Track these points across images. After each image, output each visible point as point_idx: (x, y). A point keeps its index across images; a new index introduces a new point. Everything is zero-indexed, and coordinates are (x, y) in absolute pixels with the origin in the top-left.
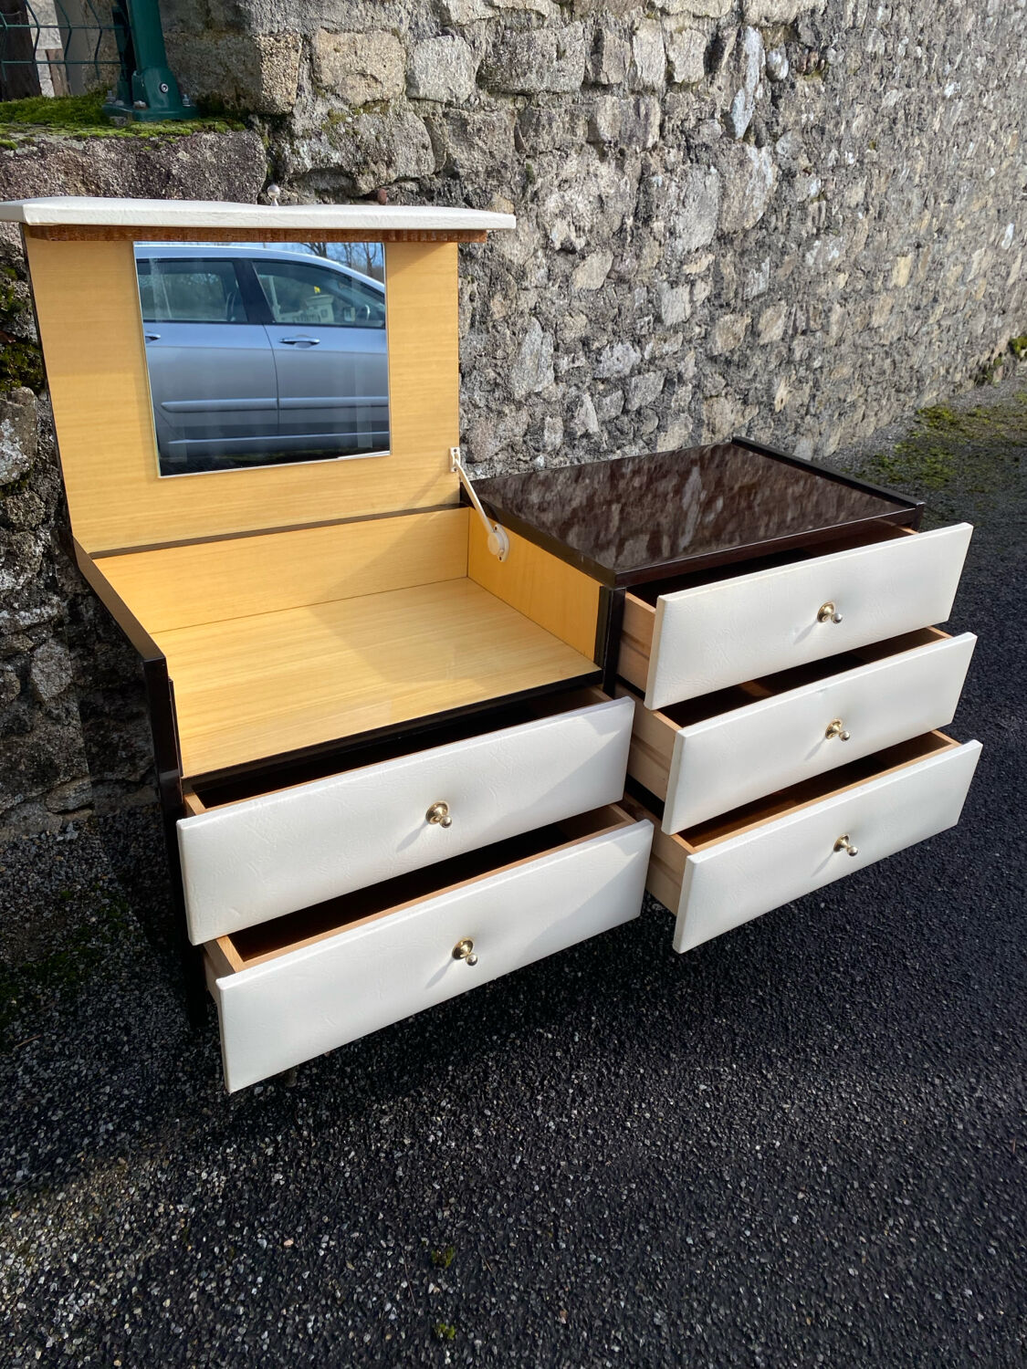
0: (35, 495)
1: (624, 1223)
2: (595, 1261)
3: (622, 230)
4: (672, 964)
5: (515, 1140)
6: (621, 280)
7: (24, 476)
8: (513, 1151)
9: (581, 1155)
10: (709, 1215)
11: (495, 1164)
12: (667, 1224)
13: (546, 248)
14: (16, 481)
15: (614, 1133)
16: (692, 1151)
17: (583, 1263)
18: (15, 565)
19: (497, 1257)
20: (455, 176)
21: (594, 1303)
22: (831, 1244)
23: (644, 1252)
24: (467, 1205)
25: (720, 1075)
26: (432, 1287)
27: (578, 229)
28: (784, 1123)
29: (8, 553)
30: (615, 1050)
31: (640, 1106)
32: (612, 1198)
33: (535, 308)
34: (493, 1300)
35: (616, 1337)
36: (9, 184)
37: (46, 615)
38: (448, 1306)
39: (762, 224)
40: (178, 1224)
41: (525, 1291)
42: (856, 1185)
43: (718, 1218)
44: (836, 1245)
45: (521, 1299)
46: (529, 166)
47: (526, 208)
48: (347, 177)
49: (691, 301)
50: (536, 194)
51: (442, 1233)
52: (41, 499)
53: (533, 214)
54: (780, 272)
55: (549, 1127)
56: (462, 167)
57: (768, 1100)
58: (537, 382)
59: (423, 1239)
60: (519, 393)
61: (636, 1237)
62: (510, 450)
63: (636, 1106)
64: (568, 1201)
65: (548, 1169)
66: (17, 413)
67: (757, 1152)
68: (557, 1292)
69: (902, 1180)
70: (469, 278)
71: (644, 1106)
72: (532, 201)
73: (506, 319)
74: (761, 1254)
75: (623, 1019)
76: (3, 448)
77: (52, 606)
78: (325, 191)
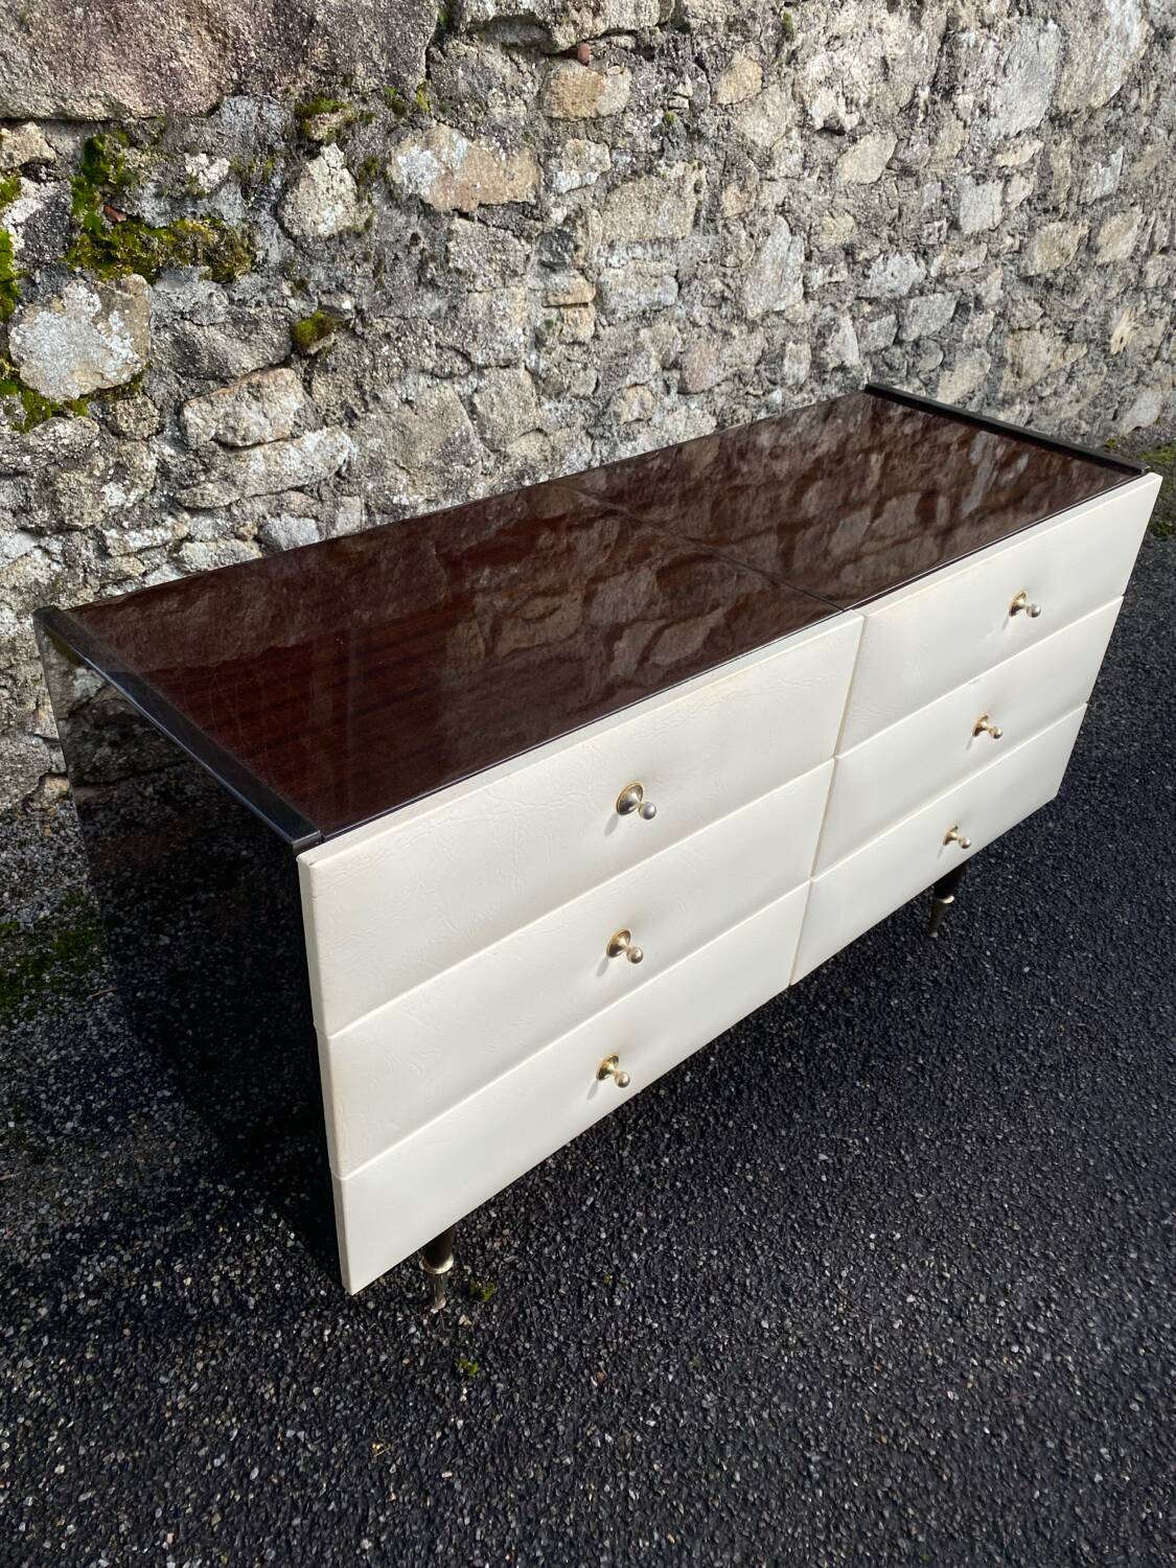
0: (149, 401)
1: (693, 1292)
2: (651, 1326)
3: (912, 105)
4: (821, 1012)
5: (592, 1179)
6: (906, 171)
7: (136, 378)
8: (586, 1189)
9: (663, 1208)
10: (795, 1300)
11: (563, 1201)
12: (743, 1301)
13: (803, 127)
14: (127, 384)
15: (706, 1190)
16: (792, 1227)
17: (636, 1326)
18: (125, 479)
19: (542, 1301)
20: (685, 28)
21: (639, 1370)
22: (934, 1359)
23: (708, 1326)
24: (521, 1240)
25: (848, 1147)
26: (463, 1319)
27: (849, 102)
28: (912, 1214)
29: (117, 464)
30: (729, 1099)
31: (744, 1166)
32: (686, 1261)
33: (783, 205)
34: (527, 1345)
35: (653, 1411)
36: (119, 30)
37: (159, 538)
38: (477, 1341)
39: (1118, 101)
40: (214, 1204)
41: (565, 1343)
42: (982, 1298)
43: (804, 1305)
44: (940, 1361)
45: (558, 1350)
46: (787, 17)
47: (779, 73)
48: (541, 27)
49: (1004, 203)
50: (793, 54)
51: (488, 1264)
52: (155, 405)
53: (788, 81)
54: (1138, 167)
55: (632, 1172)
56: (695, 17)
57: (899, 1185)
58: (779, 299)
59: (465, 1267)
60: (754, 311)
61: (703, 1309)
62: (736, 380)
63: (739, 1165)
64: (635, 1255)
65: (622, 1217)
66: (128, 304)
67: (871, 1240)
68: (599, 1351)
69: (1041, 1304)
70: (696, 163)
71: (748, 1166)
72: (788, 63)
73: (741, 217)
74: (846, 1354)
75: (747, 1065)
76: (112, 345)
77: (166, 528)
78: (514, 46)
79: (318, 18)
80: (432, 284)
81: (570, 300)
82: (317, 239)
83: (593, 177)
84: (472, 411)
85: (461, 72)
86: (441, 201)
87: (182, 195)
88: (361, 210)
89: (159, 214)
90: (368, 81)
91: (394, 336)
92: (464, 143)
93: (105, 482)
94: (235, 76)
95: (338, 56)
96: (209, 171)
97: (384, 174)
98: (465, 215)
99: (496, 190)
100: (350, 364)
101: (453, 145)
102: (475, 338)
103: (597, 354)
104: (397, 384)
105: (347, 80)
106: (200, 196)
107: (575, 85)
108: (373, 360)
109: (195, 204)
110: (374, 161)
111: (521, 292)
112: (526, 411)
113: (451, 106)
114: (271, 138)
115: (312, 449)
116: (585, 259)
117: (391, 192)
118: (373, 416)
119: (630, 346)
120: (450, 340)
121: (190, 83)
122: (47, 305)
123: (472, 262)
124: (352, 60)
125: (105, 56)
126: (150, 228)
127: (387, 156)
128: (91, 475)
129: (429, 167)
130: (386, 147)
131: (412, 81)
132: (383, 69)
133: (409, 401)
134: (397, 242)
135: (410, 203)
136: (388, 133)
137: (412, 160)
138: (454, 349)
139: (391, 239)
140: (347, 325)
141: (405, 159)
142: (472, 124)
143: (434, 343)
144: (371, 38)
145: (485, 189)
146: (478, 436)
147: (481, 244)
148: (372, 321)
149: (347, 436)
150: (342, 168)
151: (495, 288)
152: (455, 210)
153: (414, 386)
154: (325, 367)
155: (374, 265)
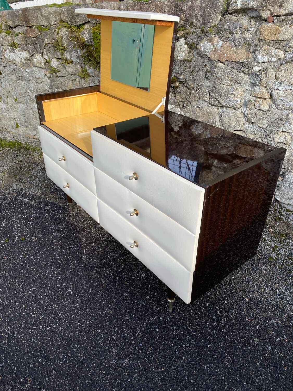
26: (17, 238)
38: (12, 240)
48: (257, 11)
78: (253, 17)
79: (183, 8)
80: (207, 78)
81: (259, 96)
82: (178, 60)
83: (274, 60)
84: (221, 118)
85: (228, 23)
86: (213, 57)
88: (189, 56)
90: (197, 24)
91: (195, 89)
92: (222, 42)
95: (187, 17)
97: (196, 47)
98: (222, 62)
99: (232, 57)
100: (184, 93)
101: (218, 43)
102: (220, 97)
103: (270, 116)
104: (197, 102)
105: (192, 23)
107: (268, 29)
108: (190, 93)
110: (193, 44)
111: (241, 89)
112: (237, 124)
113: (219, 32)
116: (266, 84)
117: (198, 52)
118: (188, 107)
119: (284, 118)
120: (215, 95)
123: (221, 76)
124: (192, 19)
127: (198, 43)
129: (209, 47)
130: (198, 41)
131: (209, 25)
132: (201, 21)
133: (199, 107)
134: (200, 65)
135: (204, 56)
136: (199, 37)
137: (205, 45)
138: (215, 98)
139: (199, 64)
140: (181, 82)
141: (203, 45)
142: (225, 38)
143: (208, 95)
144: (198, 13)
145: (228, 56)
146: (222, 125)
147: (225, 71)
148: (189, 83)
149: (179, 109)
150: (185, 44)
151: (231, 85)
152: (218, 60)
153: (202, 104)
154: (177, 91)
155: (192, 70)
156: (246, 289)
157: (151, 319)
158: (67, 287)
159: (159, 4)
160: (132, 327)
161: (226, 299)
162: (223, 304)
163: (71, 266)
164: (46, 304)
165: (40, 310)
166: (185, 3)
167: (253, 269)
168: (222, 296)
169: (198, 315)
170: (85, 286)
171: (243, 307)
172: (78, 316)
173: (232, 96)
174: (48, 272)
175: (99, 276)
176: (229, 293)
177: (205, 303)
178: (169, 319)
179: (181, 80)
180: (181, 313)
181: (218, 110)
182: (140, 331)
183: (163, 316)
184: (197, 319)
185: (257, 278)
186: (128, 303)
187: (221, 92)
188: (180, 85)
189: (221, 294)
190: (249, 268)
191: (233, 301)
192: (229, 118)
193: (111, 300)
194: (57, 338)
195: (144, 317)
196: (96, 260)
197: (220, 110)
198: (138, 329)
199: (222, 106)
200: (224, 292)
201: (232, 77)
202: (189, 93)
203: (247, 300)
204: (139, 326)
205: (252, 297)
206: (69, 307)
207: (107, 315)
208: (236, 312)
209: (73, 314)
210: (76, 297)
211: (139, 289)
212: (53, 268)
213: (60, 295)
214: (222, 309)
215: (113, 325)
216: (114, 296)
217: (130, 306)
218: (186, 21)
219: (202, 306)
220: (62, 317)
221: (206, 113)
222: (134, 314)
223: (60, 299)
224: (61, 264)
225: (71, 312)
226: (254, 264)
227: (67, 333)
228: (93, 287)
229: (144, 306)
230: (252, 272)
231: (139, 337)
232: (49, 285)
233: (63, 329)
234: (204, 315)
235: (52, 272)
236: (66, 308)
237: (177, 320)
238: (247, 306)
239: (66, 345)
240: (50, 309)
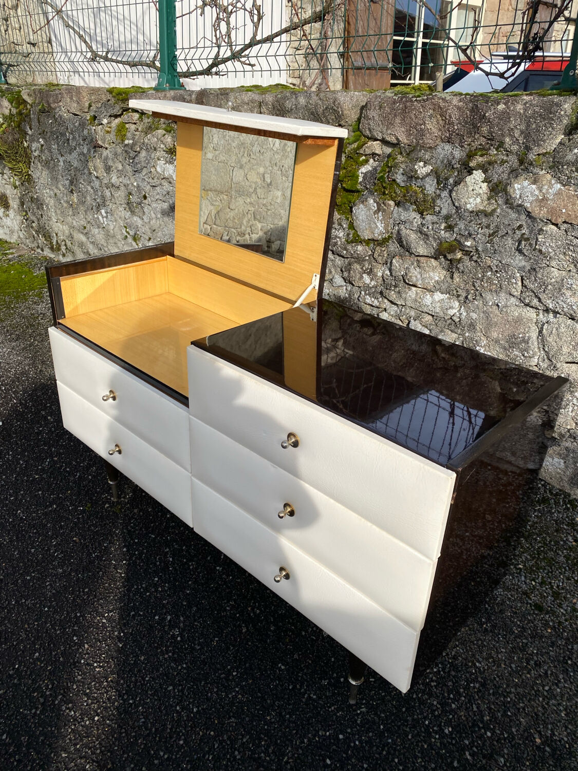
0: (386, 250)
7: (384, 240)
14: (380, 240)
18: (371, 275)
37: (375, 303)
52: (387, 252)
66: (384, 211)
76: (378, 224)
77: (378, 301)
79: (487, 115)
80: (520, 251)
82: (466, 210)
84: (541, 332)
85: (576, 151)
86: (536, 212)
87: (412, 176)
88: (489, 204)
89: (403, 181)
90: (513, 146)
91: (494, 269)
92: (559, 186)
93: (365, 273)
94: (448, 135)
95: (494, 132)
96: (422, 169)
97: (505, 191)
98: (556, 225)
99: (577, 217)
100: (471, 273)
101: (551, 186)
102: (544, 291)
104: (494, 294)
105: (501, 144)
106: (418, 178)
108: (483, 276)
109: (416, 181)
110: (500, 183)
112: (574, 349)
113: (556, 165)
114: (453, 162)
115: (437, 300)
117: (508, 200)
118: (476, 303)
120: (533, 286)
121: (428, 135)
122: (363, 202)
123: (550, 251)
124: (503, 135)
125: (398, 120)
126: (398, 185)
127: (509, 182)
128: (362, 268)
129: (532, 193)
130: (509, 178)
131: (536, 150)
132: (521, 142)
133: (498, 305)
134: (509, 225)
135: (519, 208)
136: (512, 171)
137: (523, 188)
138: (533, 292)
139: (507, 223)
140: (467, 253)
141: (519, 186)
142: (566, 178)
143: (520, 283)
144: (515, 127)
145: (569, 214)
146: (541, 346)
147: (560, 243)
148: (484, 257)
149: (457, 304)
150: (483, 182)
151: (570, 271)
152: (548, 220)
153: (505, 300)
154: (458, 269)
155: (492, 231)
156: (541, 715)
157: (320, 733)
158: (172, 625)
159: (442, 104)
160: (279, 741)
161: (492, 727)
162: (481, 737)
163: (190, 583)
164: (127, 651)
165: (113, 660)
166: (492, 105)
167: (566, 672)
168: (482, 717)
169: (422, 751)
170: (208, 630)
171: (525, 755)
172: (178, 692)
173: (568, 293)
174: (146, 586)
175: (238, 615)
176: (499, 714)
177: (443, 724)
178: (357, 743)
179: (468, 249)
180: (386, 735)
181: (537, 315)
182: (293, 755)
183: (347, 733)
184: (416, 757)
185: (571, 693)
186: (282, 686)
187: (546, 283)
188: (465, 257)
189: (481, 711)
190: (555, 667)
191: (506, 736)
192: (558, 335)
193: (251, 672)
194: (131, 727)
195: (308, 724)
196: (239, 580)
197: (541, 316)
198: (290, 748)
199: (547, 310)
200: (490, 709)
201: (574, 255)
202: (480, 276)
203: (538, 741)
204: (294, 743)
205: (551, 737)
206: (168, 667)
207: (235, 701)
208: (508, 764)
209: (171, 685)
210: (186, 649)
211: (310, 662)
212: (156, 579)
213: (157, 637)
214: (477, 748)
215: (243, 726)
216: (258, 665)
217: (285, 694)
218: (489, 139)
219: (433, 730)
220: (150, 685)
221: (510, 318)
222: (289, 713)
223: (155, 647)
224: (173, 574)
225: (168, 678)
226: (570, 659)
227: (151, 723)
228: (222, 635)
229: (314, 700)
230: (561, 676)
231: (289, 767)
232: (141, 613)
233: (145, 712)
234: (433, 752)
235: (154, 587)
236: (161, 669)
237: (375, 748)
238: (535, 756)
239: (142, 747)
240: (132, 664)
